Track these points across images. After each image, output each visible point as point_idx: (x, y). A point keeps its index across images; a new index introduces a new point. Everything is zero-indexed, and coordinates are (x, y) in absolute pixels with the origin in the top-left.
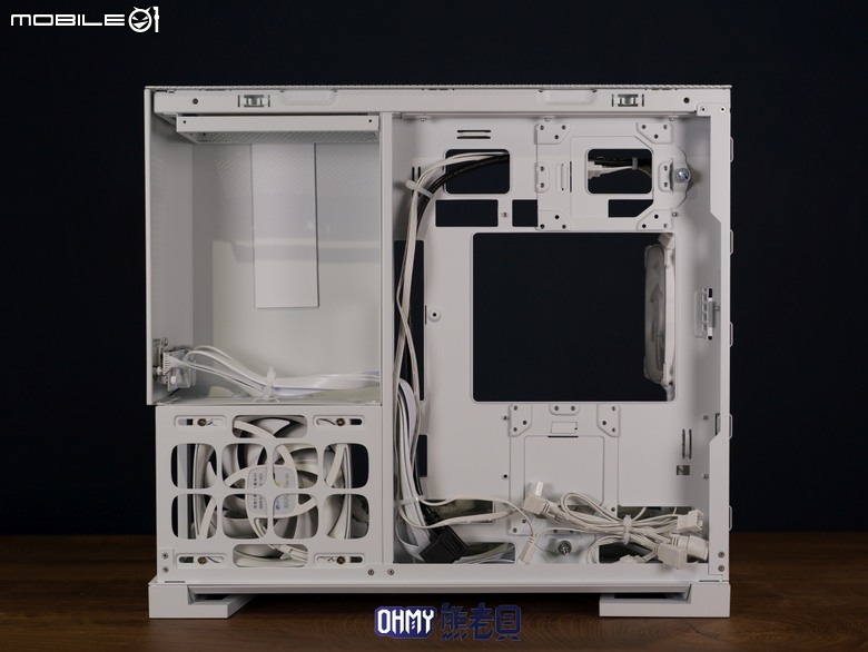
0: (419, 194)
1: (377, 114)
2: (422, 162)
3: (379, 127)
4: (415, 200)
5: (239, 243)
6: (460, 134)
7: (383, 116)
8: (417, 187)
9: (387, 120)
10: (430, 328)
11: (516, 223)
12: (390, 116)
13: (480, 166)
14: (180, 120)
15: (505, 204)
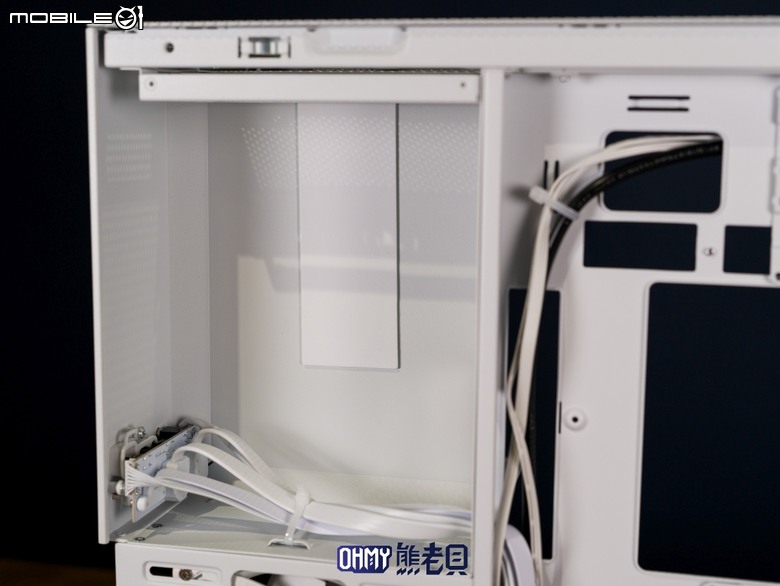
0: (555, 212)
1: (475, 71)
2: (560, 152)
3: (480, 96)
4: (545, 221)
5: (279, 261)
6: (633, 103)
7: (487, 75)
8: (550, 200)
9: (494, 83)
10: (568, 443)
11: (730, 266)
12: (500, 75)
13: (668, 163)
14: (144, 79)
15: (710, 231)
